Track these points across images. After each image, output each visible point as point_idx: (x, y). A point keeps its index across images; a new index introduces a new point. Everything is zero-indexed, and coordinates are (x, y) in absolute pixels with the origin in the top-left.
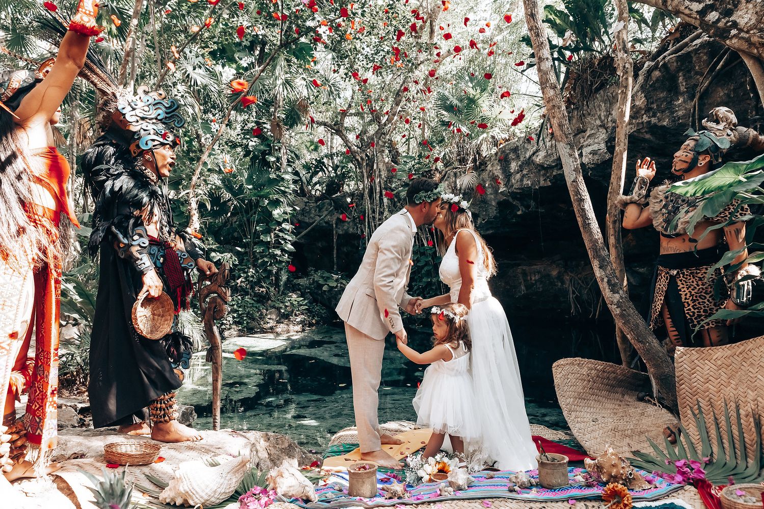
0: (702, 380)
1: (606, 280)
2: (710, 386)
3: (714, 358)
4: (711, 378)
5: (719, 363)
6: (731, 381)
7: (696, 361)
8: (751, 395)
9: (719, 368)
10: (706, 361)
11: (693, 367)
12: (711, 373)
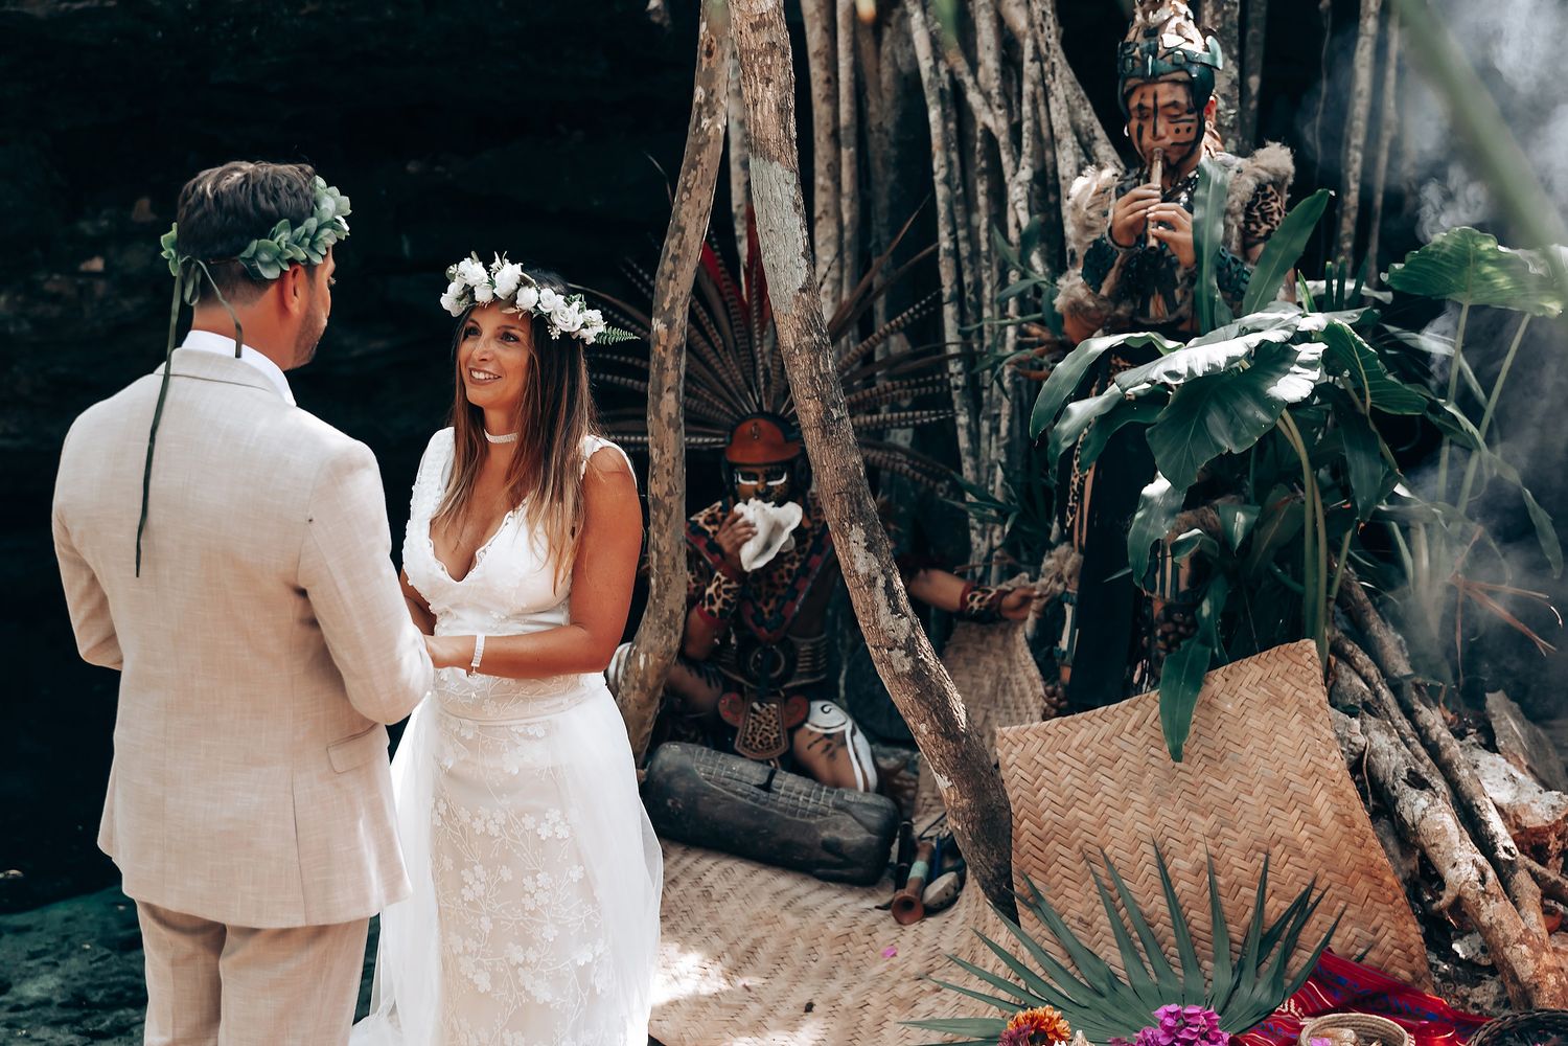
0: (1058, 800)
1: (881, 582)
2: (1081, 814)
3: (1075, 743)
4: (1078, 794)
5: (1089, 754)
6: (1132, 795)
7: (1038, 758)
8: (1202, 825)
9: (1092, 767)
10: (1060, 755)
11: (1035, 772)
12: (1077, 782)
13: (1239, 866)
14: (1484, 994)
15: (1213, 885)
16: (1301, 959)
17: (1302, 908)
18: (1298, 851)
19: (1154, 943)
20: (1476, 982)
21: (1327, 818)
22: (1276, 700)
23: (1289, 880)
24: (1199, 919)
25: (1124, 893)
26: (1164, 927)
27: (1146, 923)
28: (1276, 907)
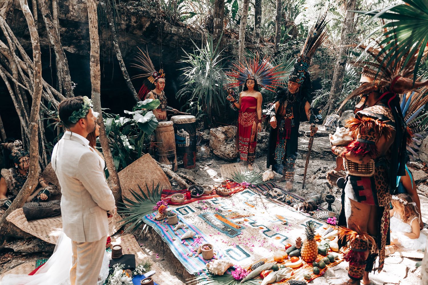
13: (150, 184)
14: (178, 188)
15: (147, 187)
16: (159, 192)
17: (158, 186)
18: (157, 179)
19: (141, 198)
20: (177, 187)
21: (159, 174)
22: (147, 162)
23: (156, 183)
24: (146, 192)
25: (135, 193)
26: (141, 195)
27: (139, 196)
28: (155, 187)
